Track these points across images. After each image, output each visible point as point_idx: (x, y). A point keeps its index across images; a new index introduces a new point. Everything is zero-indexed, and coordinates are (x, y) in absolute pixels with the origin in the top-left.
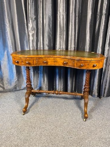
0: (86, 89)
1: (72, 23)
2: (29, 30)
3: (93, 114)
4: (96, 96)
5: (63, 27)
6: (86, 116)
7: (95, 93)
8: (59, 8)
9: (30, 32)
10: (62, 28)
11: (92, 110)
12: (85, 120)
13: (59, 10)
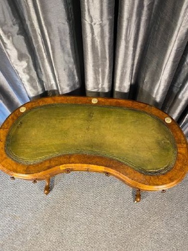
1: (127, 42)
2: (12, 61)
5: (103, 51)
8: (86, 4)
9: (17, 65)
10: (100, 54)
13: (86, 9)
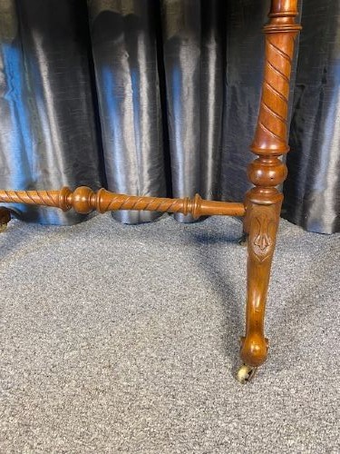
0: (266, 168)
3: (305, 330)
4: (328, 230)
6: (254, 347)
7: (322, 208)
11: (302, 305)
12: (243, 373)
